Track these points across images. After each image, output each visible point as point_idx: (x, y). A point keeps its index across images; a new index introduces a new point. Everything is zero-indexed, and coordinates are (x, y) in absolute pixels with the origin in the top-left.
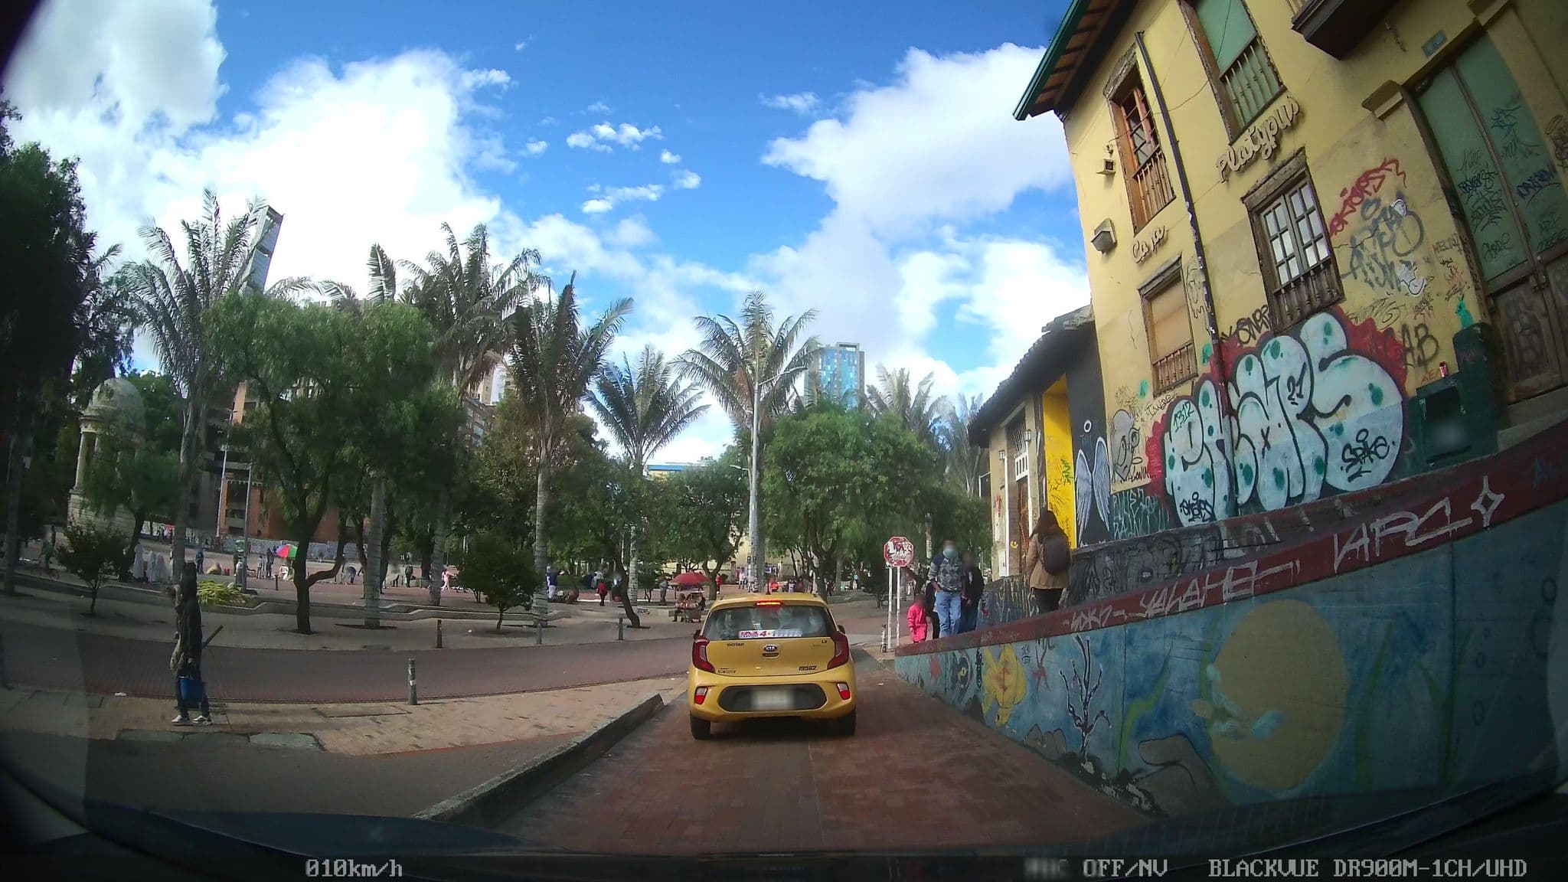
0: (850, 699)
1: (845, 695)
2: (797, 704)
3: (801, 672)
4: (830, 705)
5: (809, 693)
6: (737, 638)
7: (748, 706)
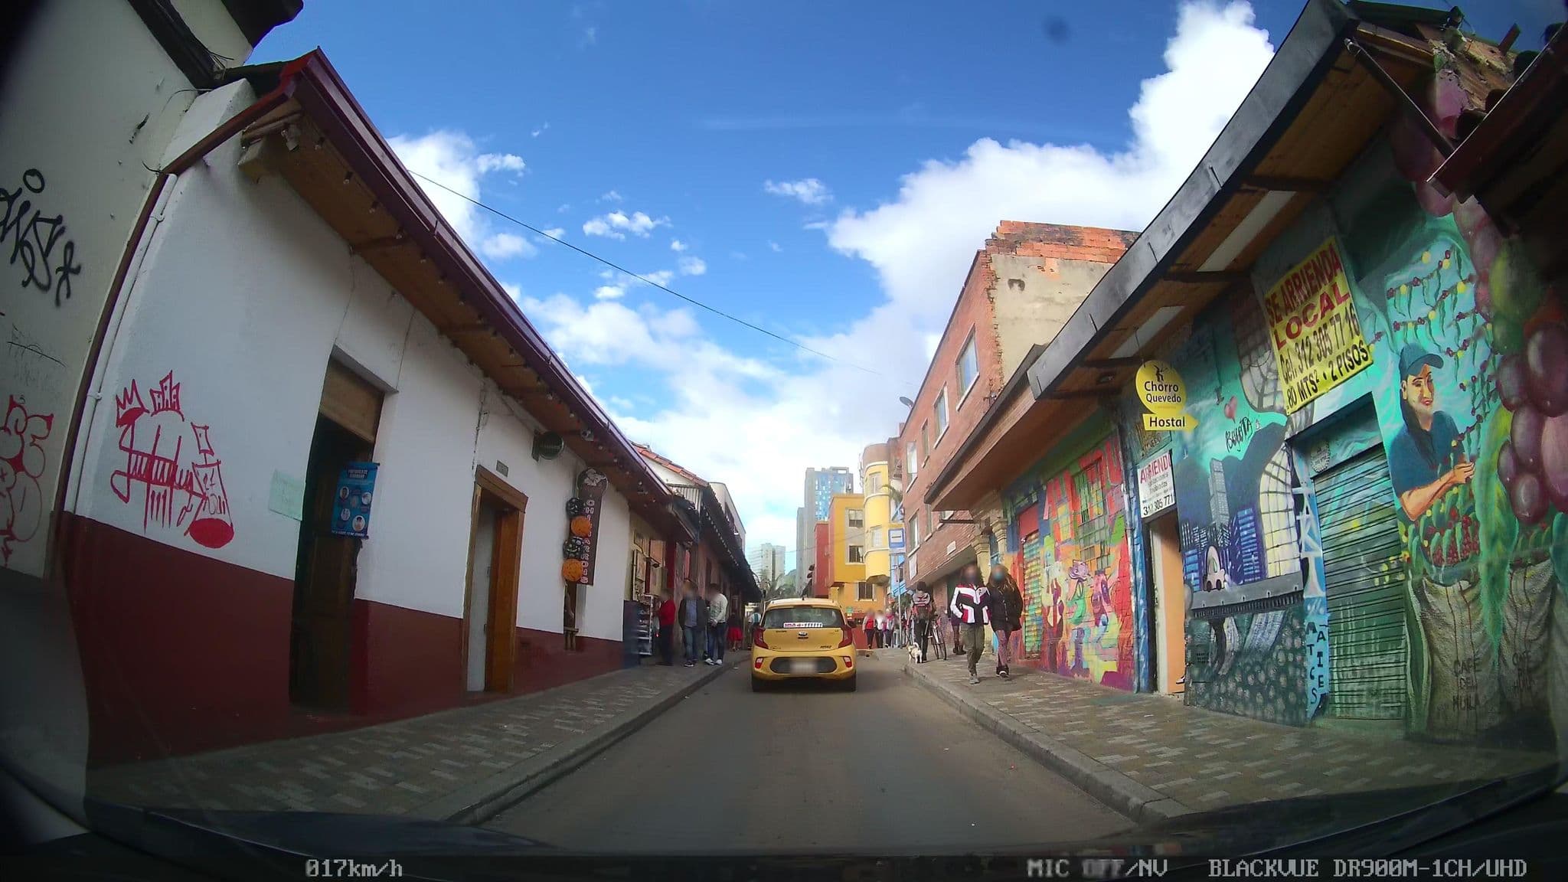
0: (852, 668)
1: (849, 664)
2: (819, 670)
3: (822, 649)
4: (839, 670)
5: (827, 663)
6: (783, 627)
7: (788, 670)
